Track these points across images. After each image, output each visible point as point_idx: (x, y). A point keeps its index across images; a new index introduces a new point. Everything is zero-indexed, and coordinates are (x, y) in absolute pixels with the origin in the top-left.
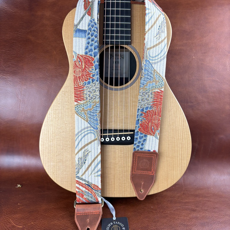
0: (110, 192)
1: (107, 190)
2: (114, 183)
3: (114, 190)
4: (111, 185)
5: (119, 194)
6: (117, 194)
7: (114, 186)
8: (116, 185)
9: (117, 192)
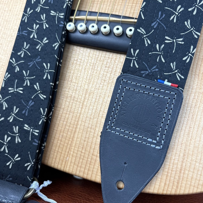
0: (58, 156)
1: (54, 148)
2: (72, 136)
3: (66, 153)
4: (63, 140)
5: (76, 167)
6: (72, 164)
7: (70, 142)
8: (74, 142)
9: (73, 161)
